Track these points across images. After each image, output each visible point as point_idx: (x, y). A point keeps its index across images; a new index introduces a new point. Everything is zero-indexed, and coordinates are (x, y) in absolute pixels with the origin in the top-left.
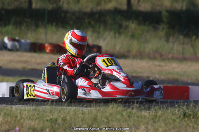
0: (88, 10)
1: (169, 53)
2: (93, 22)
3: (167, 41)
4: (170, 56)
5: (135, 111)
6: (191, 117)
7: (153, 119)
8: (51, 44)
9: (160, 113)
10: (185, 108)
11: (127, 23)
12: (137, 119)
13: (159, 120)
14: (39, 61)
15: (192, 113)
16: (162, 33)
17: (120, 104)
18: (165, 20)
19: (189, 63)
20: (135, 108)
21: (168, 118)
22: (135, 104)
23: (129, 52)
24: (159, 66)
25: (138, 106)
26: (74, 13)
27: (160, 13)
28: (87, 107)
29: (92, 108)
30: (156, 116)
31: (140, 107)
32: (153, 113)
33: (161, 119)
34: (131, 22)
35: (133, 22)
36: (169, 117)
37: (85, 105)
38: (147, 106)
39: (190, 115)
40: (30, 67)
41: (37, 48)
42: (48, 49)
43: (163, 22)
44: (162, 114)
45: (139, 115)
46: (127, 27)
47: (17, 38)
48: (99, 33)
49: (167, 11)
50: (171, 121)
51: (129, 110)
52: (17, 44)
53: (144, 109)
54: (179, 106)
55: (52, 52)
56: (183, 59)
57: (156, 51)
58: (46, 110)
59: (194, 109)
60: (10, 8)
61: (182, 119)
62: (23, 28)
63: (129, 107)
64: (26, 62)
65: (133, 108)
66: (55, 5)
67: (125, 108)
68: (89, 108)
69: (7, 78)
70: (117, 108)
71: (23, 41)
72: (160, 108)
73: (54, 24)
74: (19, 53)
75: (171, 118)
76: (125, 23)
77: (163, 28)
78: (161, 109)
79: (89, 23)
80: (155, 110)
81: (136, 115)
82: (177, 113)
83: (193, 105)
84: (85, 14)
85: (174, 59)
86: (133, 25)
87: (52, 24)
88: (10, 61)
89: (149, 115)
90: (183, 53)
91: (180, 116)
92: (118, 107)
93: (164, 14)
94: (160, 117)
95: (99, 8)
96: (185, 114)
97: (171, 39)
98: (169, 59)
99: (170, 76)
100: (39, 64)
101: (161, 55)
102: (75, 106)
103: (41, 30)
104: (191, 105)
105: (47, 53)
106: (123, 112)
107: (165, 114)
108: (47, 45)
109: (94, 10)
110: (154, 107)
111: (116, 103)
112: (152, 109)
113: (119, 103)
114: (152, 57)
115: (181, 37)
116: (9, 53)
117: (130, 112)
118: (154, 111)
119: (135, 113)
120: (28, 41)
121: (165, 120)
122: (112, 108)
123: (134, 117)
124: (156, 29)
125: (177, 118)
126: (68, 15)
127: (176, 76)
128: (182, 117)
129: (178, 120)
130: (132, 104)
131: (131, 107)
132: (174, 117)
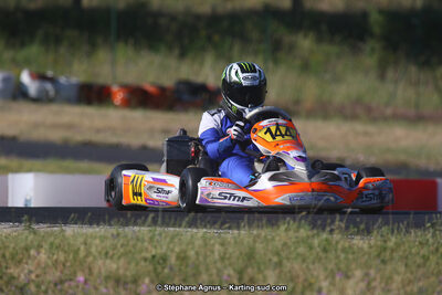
0: (205, 8)
1: (387, 105)
2: (216, 38)
3: (382, 76)
4: (389, 111)
5: (336, 236)
7: (379, 255)
8: (124, 87)
9: (392, 241)
11: (294, 38)
12: (343, 256)
13: (392, 259)
14: (98, 123)
16: (370, 60)
17: (303, 221)
18: (377, 30)
19: (431, 128)
20: (337, 231)
21: (410, 253)
22: (337, 223)
23: (297, 102)
24: (366, 134)
25: (343, 225)
26: (173, 18)
27: (365, 15)
28: (229, 228)
29: (242, 232)
30: (385, 249)
31: (347, 228)
32: (379, 243)
33: (395, 254)
34: (301, 35)
35: (306, 36)
36: (413, 251)
37: (227, 225)
38: (362, 226)
40: (79, 137)
41: (93, 94)
42: (119, 97)
43: (372, 35)
44: (398, 245)
45: (347, 245)
46: (292, 47)
47: (50, 73)
49: (381, 12)
50: (419, 260)
51: (324, 236)
52: (49, 86)
53: (358, 233)
54: (433, 225)
55: (127, 104)
56: (417, 119)
57: (358, 101)
58: (141, 236)
60: (32, 6)
62: (63, 50)
63: (324, 229)
64: (70, 127)
65: (332, 231)
67: (315, 231)
68: (236, 232)
69: (28, 163)
70: (297, 231)
71: (63, 80)
72: (393, 232)
73: (131, 41)
74: (54, 107)
75: (418, 253)
76: (288, 38)
77: (373, 50)
78: (396, 232)
79: (209, 38)
80: (382, 236)
81: (340, 246)
82: (431, 241)
84: (198, 17)
85: (397, 118)
86: (305, 43)
87: (126, 42)
88: (36, 126)
89: (371, 247)
90: (417, 106)
91: (437, 250)
92: (299, 227)
93: (375, 17)
94: (392, 251)
95: (229, 6)
97: (390, 74)
98: (385, 119)
99: (390, 158)
100: (98, 131)
101: (369, 110)
102: (205, 227)
103: (103, 55)
105: (116, 107)
106: (310, 241)
107: (404, 243)
108: (115, 88)
109: (220, 9)
110: (379, 228)
111: (294, 220)
112: (375, 232)
113: (300, 220)
114: (349, 113)
115: (413, 69)
116: (33, 107)
117: (327, 240)
118: (379, 238)
119: (338, 242)
120: (75, 80)
121: (406, 258)
122: (286, 230)
123: (336, 250)
124: (356, 51)
125: (432, 252)
126: (163, 21)
127: (402, 158)
128: (441, 250)
129: (433, 259)
130: (329, 221)
131: (328, 229)
132: (424, 251)
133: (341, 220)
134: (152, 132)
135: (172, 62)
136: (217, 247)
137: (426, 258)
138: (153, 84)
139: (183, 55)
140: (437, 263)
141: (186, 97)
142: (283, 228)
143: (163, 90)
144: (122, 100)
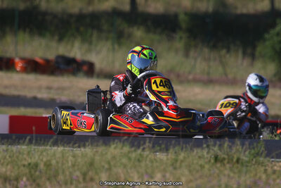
0: (75, 10)
1: (190, 73)
2: (82, 29)
3: (187, 55)
4: (191, 77)
5: (147, 153)
6: (226, 162)
7: (172, 165)
8: (23, 59)
9: (182, 156)
10: (216, 148)
11: (131, 30)
12: (150, 164)
13: (180, 167)
14: (6, 82)
15: (226, 157)
16: (179, 44)
17: (126, 143)
18: (184, 25)
19: (217, 88)
20: (146, 149)
21: (193, 163)
22: (147, 144)
25: (151, 145)
26: (55, 16)
27: (176, 16)
28: (79, 147)
29: (87, 149)
30: (176, 161)
31: (153, 147)
32: (173, 157)
33: (183, 164)
34: (135, 28)
35: (138, 29)
36: (195, 162)
37: (77, 145)
38: (163, 146)
39: (224, 159)
41: (3, 64)
42: (19, 65)
43: (180, 28)
44: (184, 158)
45: (153, 158)
46: (130, 36)
48: (90, 43)
49: (186, 14)
50: (199, 168)
51: (139, 151)
53: (161, 150)
54: (208, 146)
55: (25, 70)
56: (209, 82)
57: (171, 71)
58: (21, 151)
59: (228, 150)
61: (213, 164)
63: (139, 147)
65: (144, 149)
66: (28, 4)
67: (133, 149)
68: (82, 149)
70: (122, 149)
72: (182, 149)
73: (28, 30)
75: (197, 163)
76: (127, 30)
77: (181, 38)
78: (184, 149)
79: (78, 30)
80: (176, 153)
81: (148, 159)
82: (206, 156)
83: (228, 145)
84: (71, 16)
85: (196, 81)
86: (138, 33)
87: (25, 31)
89: (168, 159)
90: (208, 74)
91: (210, 161)
92: (123, 147)
93: (182, 17)
94: (182, 161)
95: (91, 9)
96: (216, 158)
97: (192, 53)
98: (188, 81)
100: (6, 87)
101: (178, 76)
102: (63, 145)
103: (9, 39)
104: (226, 145)
105: (17, 72)
106: (130, 155)
107: (188, 157)
108: (17, 60)
109: (85, 11)
110: (174, 147)
111: (120, 141)
112: (171, 150)
113: (124, 142)
115: (206, 50)
117: (140, 155)
119: (147, 156)
121: (190, 166)
122: (115, 148)
123: (146, 161)
124: (170, 38)
125: (206, 163)
128: (213, 161)
129: (207, 166)
130: (142, 142)
131: (142, 148)
132: (202, 162)
133: (150, 142)
134: (40, 88)
135: (54, 44)
136: (70, 158)
137: (202, 167)
138: (41, 58)
139: (61, 39)
140: (210, 170)
141: (62, 66)
142: (113, 146)
143: (47, 61)
144: (21, 67)
